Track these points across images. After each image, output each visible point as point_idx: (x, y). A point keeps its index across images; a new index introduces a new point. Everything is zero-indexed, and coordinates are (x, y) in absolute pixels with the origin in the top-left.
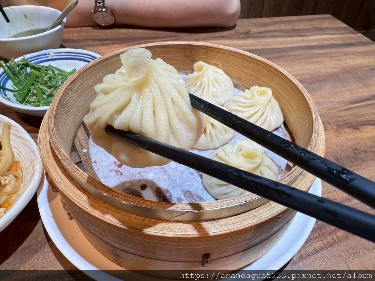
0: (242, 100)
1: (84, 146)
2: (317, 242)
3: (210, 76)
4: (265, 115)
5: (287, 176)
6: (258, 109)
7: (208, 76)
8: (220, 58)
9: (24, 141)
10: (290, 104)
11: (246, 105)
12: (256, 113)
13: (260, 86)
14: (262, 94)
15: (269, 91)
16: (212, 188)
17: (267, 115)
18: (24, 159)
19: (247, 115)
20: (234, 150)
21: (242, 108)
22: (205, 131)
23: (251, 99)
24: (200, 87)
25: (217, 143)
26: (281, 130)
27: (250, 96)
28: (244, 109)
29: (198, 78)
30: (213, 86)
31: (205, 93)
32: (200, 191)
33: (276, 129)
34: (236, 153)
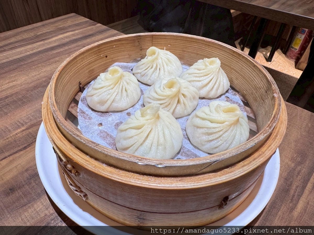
0: (197, 71)
3: (162, 57)
4: (218, 81)
6: (212, 76)
7: (161, 58)
8: (163, 43)
11: (201, 75)
12: (211, 80)
13: (209, 58)
14: (211, 63)
15: (218, 61)
16: (203, 145)
17: (220, 80)
19: (205, 82)
20: (213, 109)
21: (199, 78)
22: (179, 102)
23: (204, 69)
24: (156, 69)
25: (190, 110)
26: (230, 91)
27: (204, 67)
28: (201, 79)
29: (153, 61)
30: (167, 65)
31: (162, 71)
32: (192, 151)
33: (227, 92)
34: (216, 110)
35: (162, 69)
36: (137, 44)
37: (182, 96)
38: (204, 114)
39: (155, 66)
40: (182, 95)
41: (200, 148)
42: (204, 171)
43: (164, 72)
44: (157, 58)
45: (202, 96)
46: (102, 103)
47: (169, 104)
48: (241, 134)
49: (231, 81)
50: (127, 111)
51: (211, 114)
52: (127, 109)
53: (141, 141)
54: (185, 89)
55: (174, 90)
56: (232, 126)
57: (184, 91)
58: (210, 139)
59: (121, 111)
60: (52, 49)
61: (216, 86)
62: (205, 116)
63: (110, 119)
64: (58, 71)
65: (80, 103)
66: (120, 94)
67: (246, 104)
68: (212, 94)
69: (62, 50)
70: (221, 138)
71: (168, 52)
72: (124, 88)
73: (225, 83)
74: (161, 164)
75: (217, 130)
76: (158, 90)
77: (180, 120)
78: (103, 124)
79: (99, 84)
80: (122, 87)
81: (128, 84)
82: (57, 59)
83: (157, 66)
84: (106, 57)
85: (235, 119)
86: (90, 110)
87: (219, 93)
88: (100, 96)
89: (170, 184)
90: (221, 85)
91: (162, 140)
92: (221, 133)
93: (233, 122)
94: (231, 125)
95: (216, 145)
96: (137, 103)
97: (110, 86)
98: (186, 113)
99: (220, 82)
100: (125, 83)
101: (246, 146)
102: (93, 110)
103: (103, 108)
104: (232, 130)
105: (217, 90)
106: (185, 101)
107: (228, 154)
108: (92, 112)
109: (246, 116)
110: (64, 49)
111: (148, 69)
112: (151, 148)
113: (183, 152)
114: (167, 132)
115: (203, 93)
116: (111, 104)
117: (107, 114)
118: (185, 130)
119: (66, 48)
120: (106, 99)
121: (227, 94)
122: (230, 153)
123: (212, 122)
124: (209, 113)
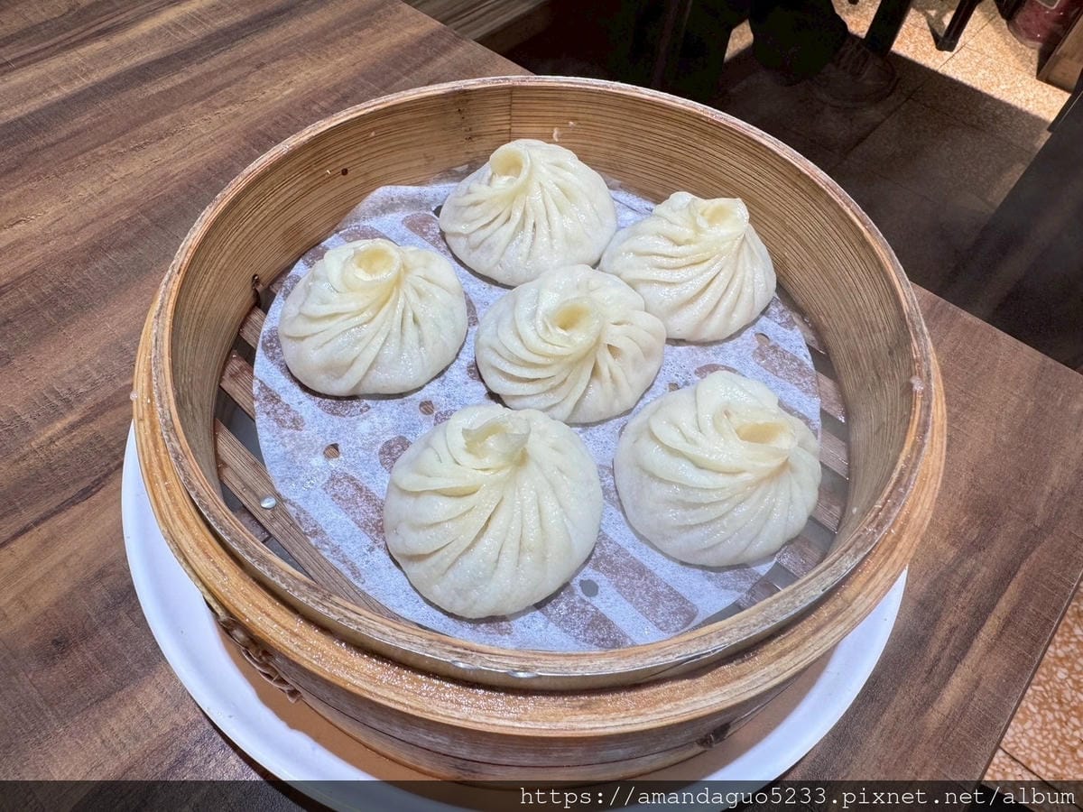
0: (665, 247)
1: (261, 490)
3: (545, 184)
4: (737, 281)
6: (716, 268)
7: (541, 185)
8: (550, 114)
11: (683, 261)
12: (711, 282)
14: (715, 219)
15: (739, 210)
16: (667, 538)
17: (743, 278)
19: (689, 290)
20: (706, 416)
21: (669, 272)
22: (595, 372)
23: (688, 242)
24: (522, 225)
25: (629, 397)
26: (774, 310)
27: (688, 233)
28: (676, 276)
29: (512, 198)
30: (560, 211)
31: (543, 238)
32: (631, 550)
33: (764, 312)
34: (715, 425)
36: (456, 119)
37: (608, 355)
38: (674, 432)
39: (517, 215)
40: (607, 350)
41: (657, 543)
43: (551, 236)
44: (524, 189)
45: (678, 335)
46: (336, 370)
47: (563, 382)
50: (419, 396)
51: (700, 439)
52: (420, 388)
53: (467, 539)
54: (617, 329)
55: (580, 338)
56: (764, 486)
57: (616, 336)
59: (401, 395)
60: (143, 74)
61: (725, 304)
62: (679, 444)
63: (364, 427)
64: (176, 270)
65: (260, 355)
66: (394, 341)
68: (713, 329)
69: (179, 79)
70: (725, 522)
71: (569, 157)
72: (410, 314)
73: (758, 278)
74: (525, 669)
76: (528, 331)
77: (599, 433)
79: (324, 302)
80: (404, 312)
81: (420, 294)
82: (164, 121)
83: (524, 214)
84: (345, 172)
85: (774, 463)
86: (297, 389)
87: (738, 320)
88: (328, 348)
89: (551, 722)
90: (745, 295)
91: (532, 536)
92: (725, 507)
93: (766, 473)
94: (759, 482)
96: (453, 362)
97: (361, 311)
98: (618, 407)
99: (741, 286)
100: (413, 297)
101: (793, 603)
102: (305, 388)
103: (341, 386)
104: (763, 497)
105: (729, 314)
106: (618, 372)
107: (735, 632)
108: (302, 396)
109: (818, 411)
110: (186, 78)
111: (495, 225)
112: (497, 561)
113: (603, 556)
114: (550, 506)
115: (682, 324)
116: (366, 374)
117: (355, 403)
118: (612, 471)
119: (196, 70)
120: (350, 360)
121: (763, 323)
122: (740, 629)
123: (699, 465)
124: (692, 432)
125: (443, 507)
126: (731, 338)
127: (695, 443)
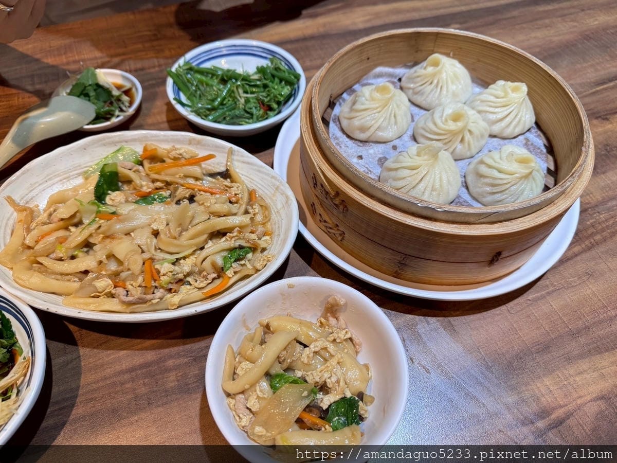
0: (492, 98)
2: (575, 246)
3: (448, 71)
4: (519, 116)
5: (570, 177)
6: (512, 108)
7: (446, 72)
8: (450, 45)
9: (255, 167)
10: (544, 100)
11: (498, 105)
12: (511, 113)
13: (513, 81)
14: (515, 90)
15: (524, 88)
16: (484, 197)
17: (522, 115)
18: (260, 186)
19: (500, 116)
20: (504, 155)
21: (494, 109)
22: (462, 141)
23: (502, 98)
24: (437, 86)
25: (474, 151)
26: (533, 130)
27: (502, 94)
28: (497, 110)
29: (434, 75)
30: (452, 83)
31: (444, 92)
32: (470, 202)
33: (529, 130)
34: (507, 159)
35: (445, 89)
36: (413, 43)
37: (468, 133)
38: (492, 161)
39: (435, 82)
41: (480, 200)
42: (482, 220)
43: (447, 91)
44: (440, 72)
45: (494, 133)
46: (363, 129)
47: (450, 141)
48: (532, 190)
49: (537, 114)
50: (392, 144)
51: (501, 162)
52: (392, 141)
53: (414, 183)
54: (472, 124)
55: (460, 124)
56: (523, 180)
57: (472, 126)
58: (495, 191)
59: (384, 143)
61: (514, 123)
62: (493, 164)
63: (371, 151)
65: (332, 124)
66: (387, 121)
67: (550, 150)
68: (508, 132)
70: (507, 191)
71: (456, 63)
72: (393, 112)
73: (528, 118)
74: (440, 208)
75: (505, 181)
76: (439, 122)
77: (461, 163)
78: (364, 157)
79: (363, 104)
80: (392, 111)
81: (398, 106)
83: (438, 83)
84: (368, 59)
85: (527, 171)
86: (345, 136)
87: (517, 131)
88: (363, 121)
90: (522, 122)
91: (437, 185)
92: (508, 186)
93: (524, 175)
94: (521, 178)
95: (499, 199)
96: (404, 134)
97: (377, 108)
98: (468, 154)
99: (521, 117)
100: (395, 106)
102: (349, 136)
103: (362, 136)
104: (522, 184)
105: (515, 127)
106: (472, 142)
107: (510, 207)
108: (347, 140)
111: (425, 85)
112: (424, 192)
114: (444, 177)
115: (496, 129)
116: (374, 132)
117: (368, 144)
118: (465, 177)
120: (369, 126)
121: (528, 134)
122: (512, 207)
123: (500, 171)
124: (498, 160)
125: (406, 172)
126: (515, 138)
127: (499, 163)
